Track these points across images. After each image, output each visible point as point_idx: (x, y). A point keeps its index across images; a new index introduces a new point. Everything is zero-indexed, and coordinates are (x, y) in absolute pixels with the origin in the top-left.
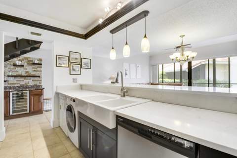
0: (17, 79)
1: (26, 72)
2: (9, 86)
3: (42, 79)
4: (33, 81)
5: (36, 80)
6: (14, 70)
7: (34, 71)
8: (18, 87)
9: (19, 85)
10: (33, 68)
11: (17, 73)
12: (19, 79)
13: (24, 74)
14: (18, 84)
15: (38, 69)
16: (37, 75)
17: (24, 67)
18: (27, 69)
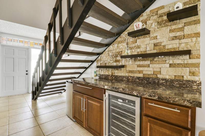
0: (138, 63)
1: (155, 45)
2: (127, 75)
3: (201, 61)
4: (171, 65)
5: (179, 65)
6: (134, 45)
7: (175, 38)
8: (139, 78)
9: (141, 75)
10: (171, 31)
11: (139, 50)
12: (141, 63)
13: (150, 49)
14: (140, 72)
15: (188, 30)
16: (183, 47)
17: (152, 35)
18: (156, 38)
